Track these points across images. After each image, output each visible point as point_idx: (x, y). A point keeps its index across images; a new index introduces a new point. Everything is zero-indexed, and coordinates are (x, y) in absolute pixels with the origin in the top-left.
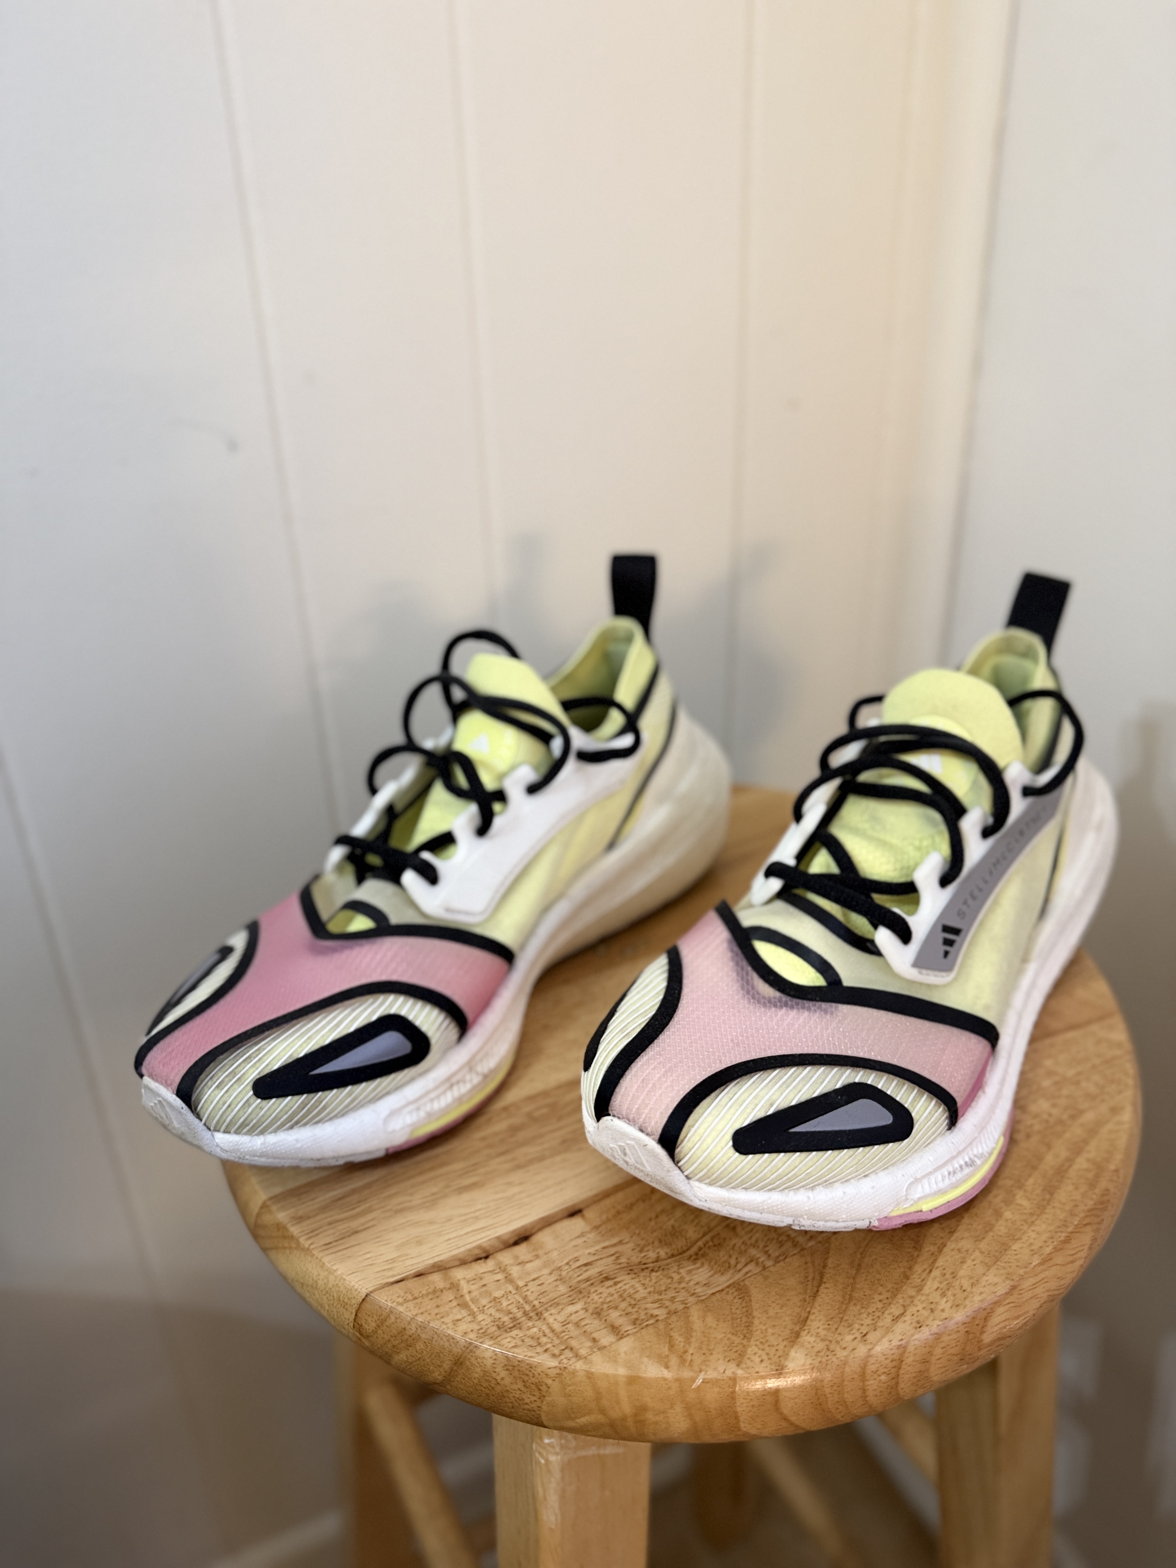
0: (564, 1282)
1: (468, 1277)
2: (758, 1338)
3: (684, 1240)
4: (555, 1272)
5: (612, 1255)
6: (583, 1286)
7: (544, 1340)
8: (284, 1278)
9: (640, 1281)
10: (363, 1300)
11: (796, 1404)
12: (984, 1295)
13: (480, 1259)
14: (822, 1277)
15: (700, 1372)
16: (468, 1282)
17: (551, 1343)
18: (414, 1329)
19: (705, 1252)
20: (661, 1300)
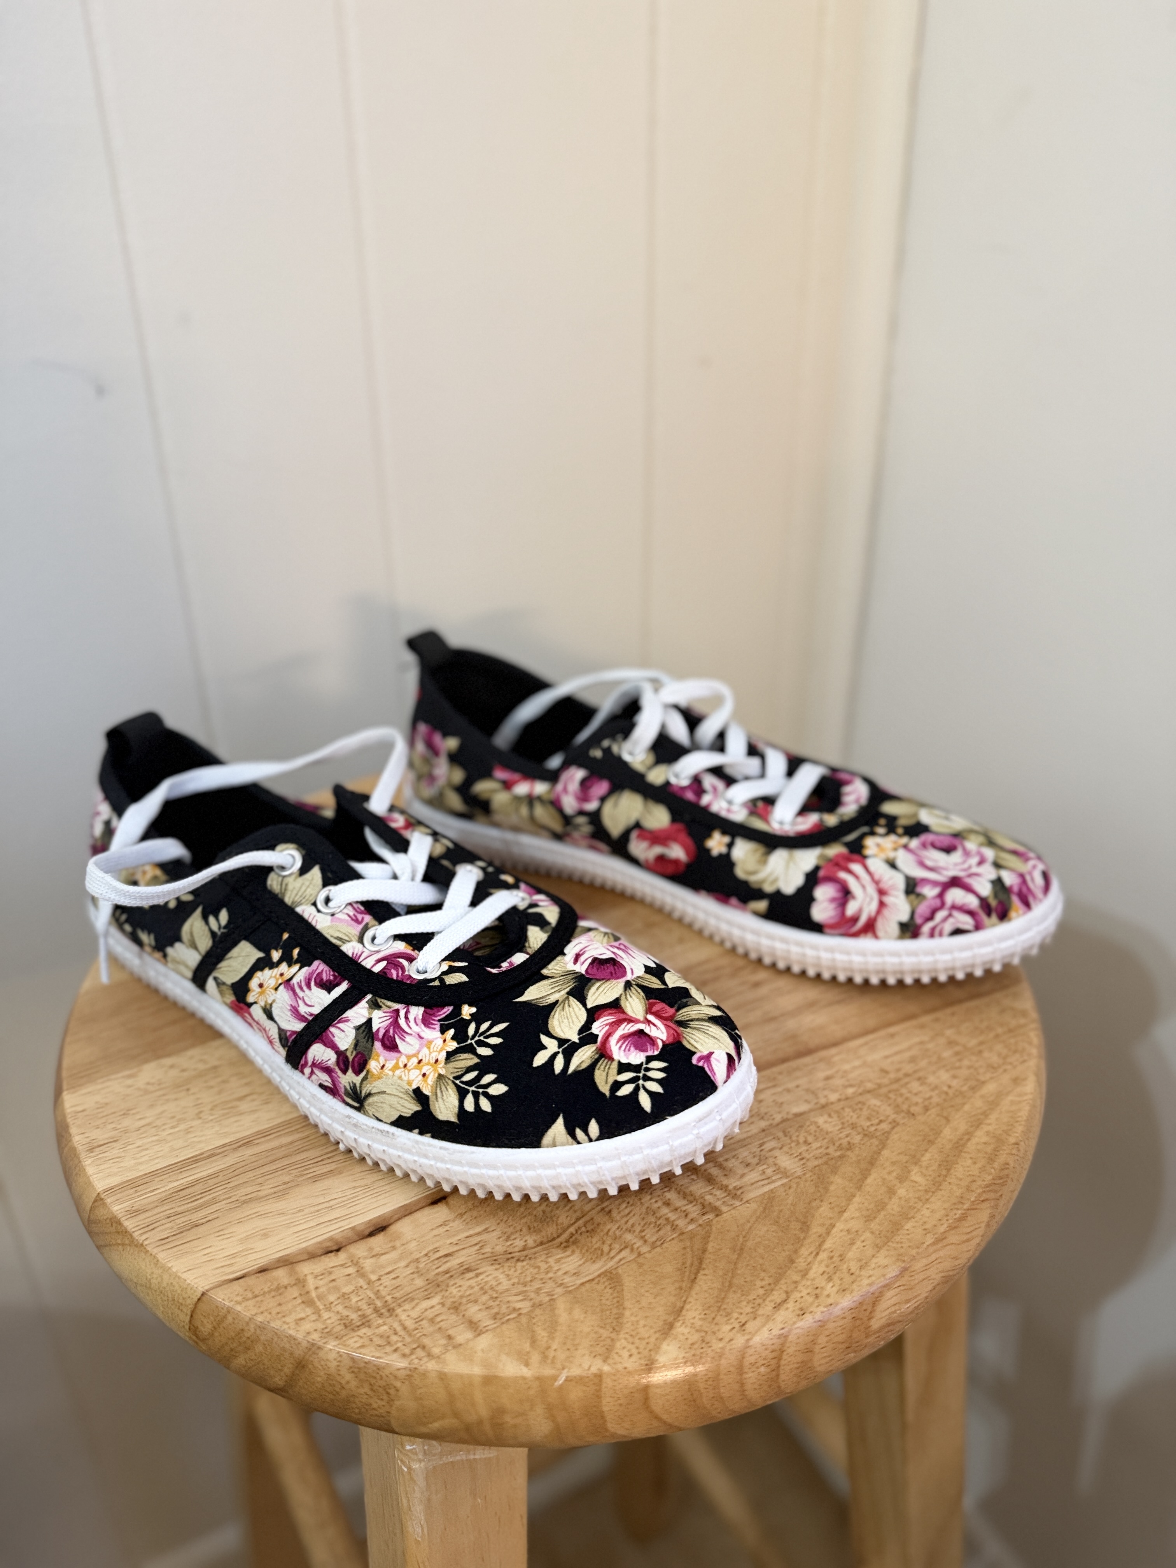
0: (422, 1275)
1: (315, 1272)
2: (628, 1331)
3: (555, 1226)
4: (412, 1264)
5: (476, 1244)
6: (440, 1279)
7: (394, 1338)
8: (119, 1277)
9: (504, 1272)
10: (199, 1299)
11: (668, 1401)
12: (873, 1278)
13: (331, 1252)
14: (701, 1263)
15: (563, 1369)
16: (316, 1277)
17: (401, 1341)
18: (252, 1330)
19: (576, 1239)
20: (526, 1291)
